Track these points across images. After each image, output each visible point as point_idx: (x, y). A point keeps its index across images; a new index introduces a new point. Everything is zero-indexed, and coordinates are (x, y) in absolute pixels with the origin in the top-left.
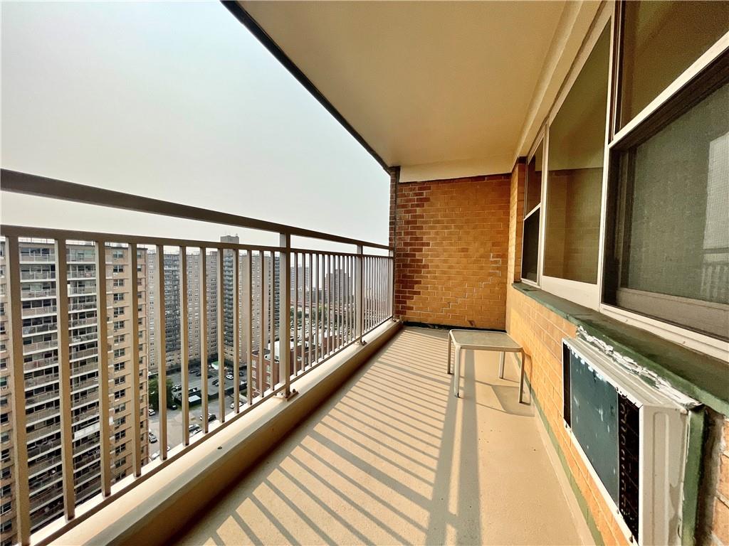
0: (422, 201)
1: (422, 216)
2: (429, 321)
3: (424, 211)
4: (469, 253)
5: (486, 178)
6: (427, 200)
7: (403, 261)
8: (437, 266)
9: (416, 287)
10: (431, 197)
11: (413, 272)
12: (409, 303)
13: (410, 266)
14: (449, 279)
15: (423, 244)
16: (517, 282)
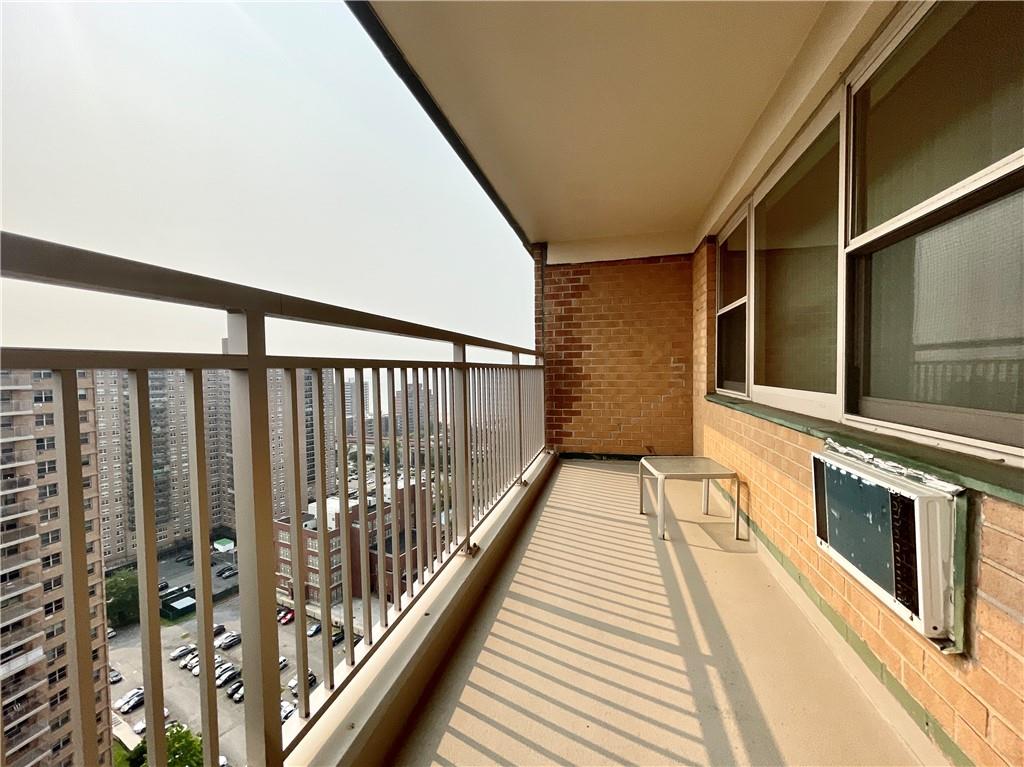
0: (578, 291)
1: (579, 310)
2: (595, 450)
3: (583, 303)
4: (643, 357)
5: (661, 260)
6: (585, 287)
7: (556, 370)
8: (602, 377)
9: (575, 406)
10: (590, 284)
11: (569, 385)
12: (566, 428)
13: (565, 377)
14: (619, 392)
15: (582, 348)
16: (711, 393)
